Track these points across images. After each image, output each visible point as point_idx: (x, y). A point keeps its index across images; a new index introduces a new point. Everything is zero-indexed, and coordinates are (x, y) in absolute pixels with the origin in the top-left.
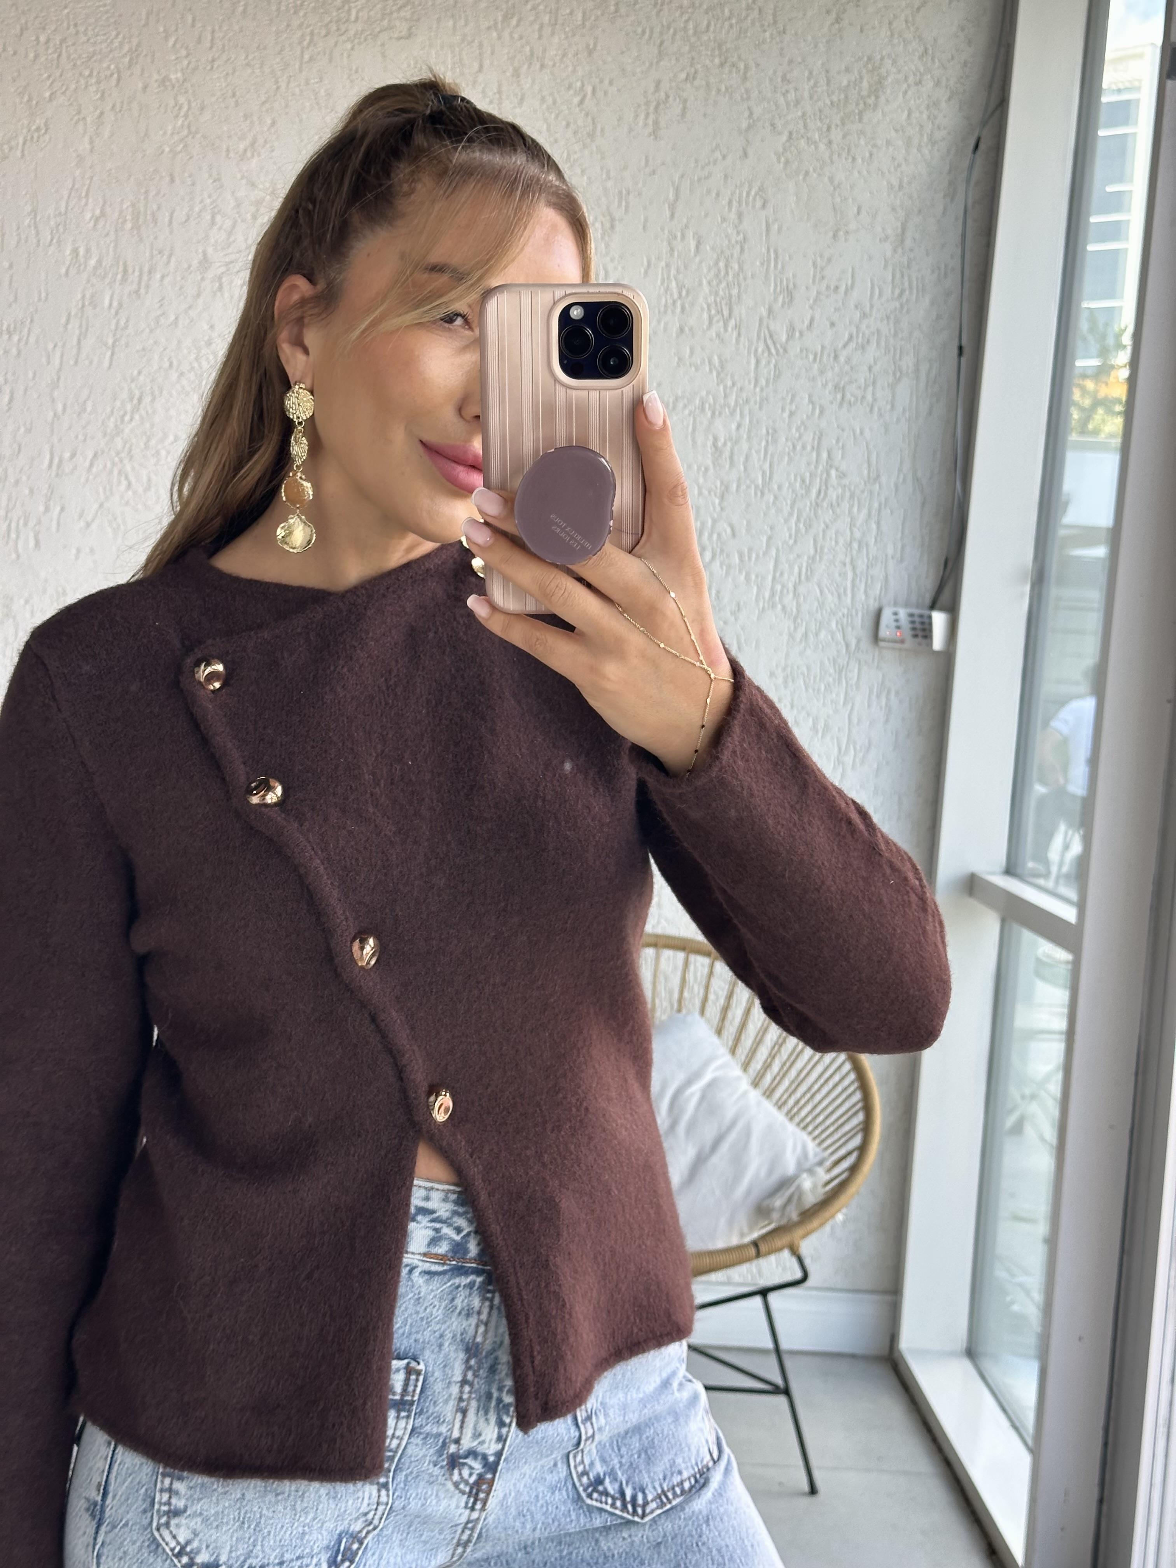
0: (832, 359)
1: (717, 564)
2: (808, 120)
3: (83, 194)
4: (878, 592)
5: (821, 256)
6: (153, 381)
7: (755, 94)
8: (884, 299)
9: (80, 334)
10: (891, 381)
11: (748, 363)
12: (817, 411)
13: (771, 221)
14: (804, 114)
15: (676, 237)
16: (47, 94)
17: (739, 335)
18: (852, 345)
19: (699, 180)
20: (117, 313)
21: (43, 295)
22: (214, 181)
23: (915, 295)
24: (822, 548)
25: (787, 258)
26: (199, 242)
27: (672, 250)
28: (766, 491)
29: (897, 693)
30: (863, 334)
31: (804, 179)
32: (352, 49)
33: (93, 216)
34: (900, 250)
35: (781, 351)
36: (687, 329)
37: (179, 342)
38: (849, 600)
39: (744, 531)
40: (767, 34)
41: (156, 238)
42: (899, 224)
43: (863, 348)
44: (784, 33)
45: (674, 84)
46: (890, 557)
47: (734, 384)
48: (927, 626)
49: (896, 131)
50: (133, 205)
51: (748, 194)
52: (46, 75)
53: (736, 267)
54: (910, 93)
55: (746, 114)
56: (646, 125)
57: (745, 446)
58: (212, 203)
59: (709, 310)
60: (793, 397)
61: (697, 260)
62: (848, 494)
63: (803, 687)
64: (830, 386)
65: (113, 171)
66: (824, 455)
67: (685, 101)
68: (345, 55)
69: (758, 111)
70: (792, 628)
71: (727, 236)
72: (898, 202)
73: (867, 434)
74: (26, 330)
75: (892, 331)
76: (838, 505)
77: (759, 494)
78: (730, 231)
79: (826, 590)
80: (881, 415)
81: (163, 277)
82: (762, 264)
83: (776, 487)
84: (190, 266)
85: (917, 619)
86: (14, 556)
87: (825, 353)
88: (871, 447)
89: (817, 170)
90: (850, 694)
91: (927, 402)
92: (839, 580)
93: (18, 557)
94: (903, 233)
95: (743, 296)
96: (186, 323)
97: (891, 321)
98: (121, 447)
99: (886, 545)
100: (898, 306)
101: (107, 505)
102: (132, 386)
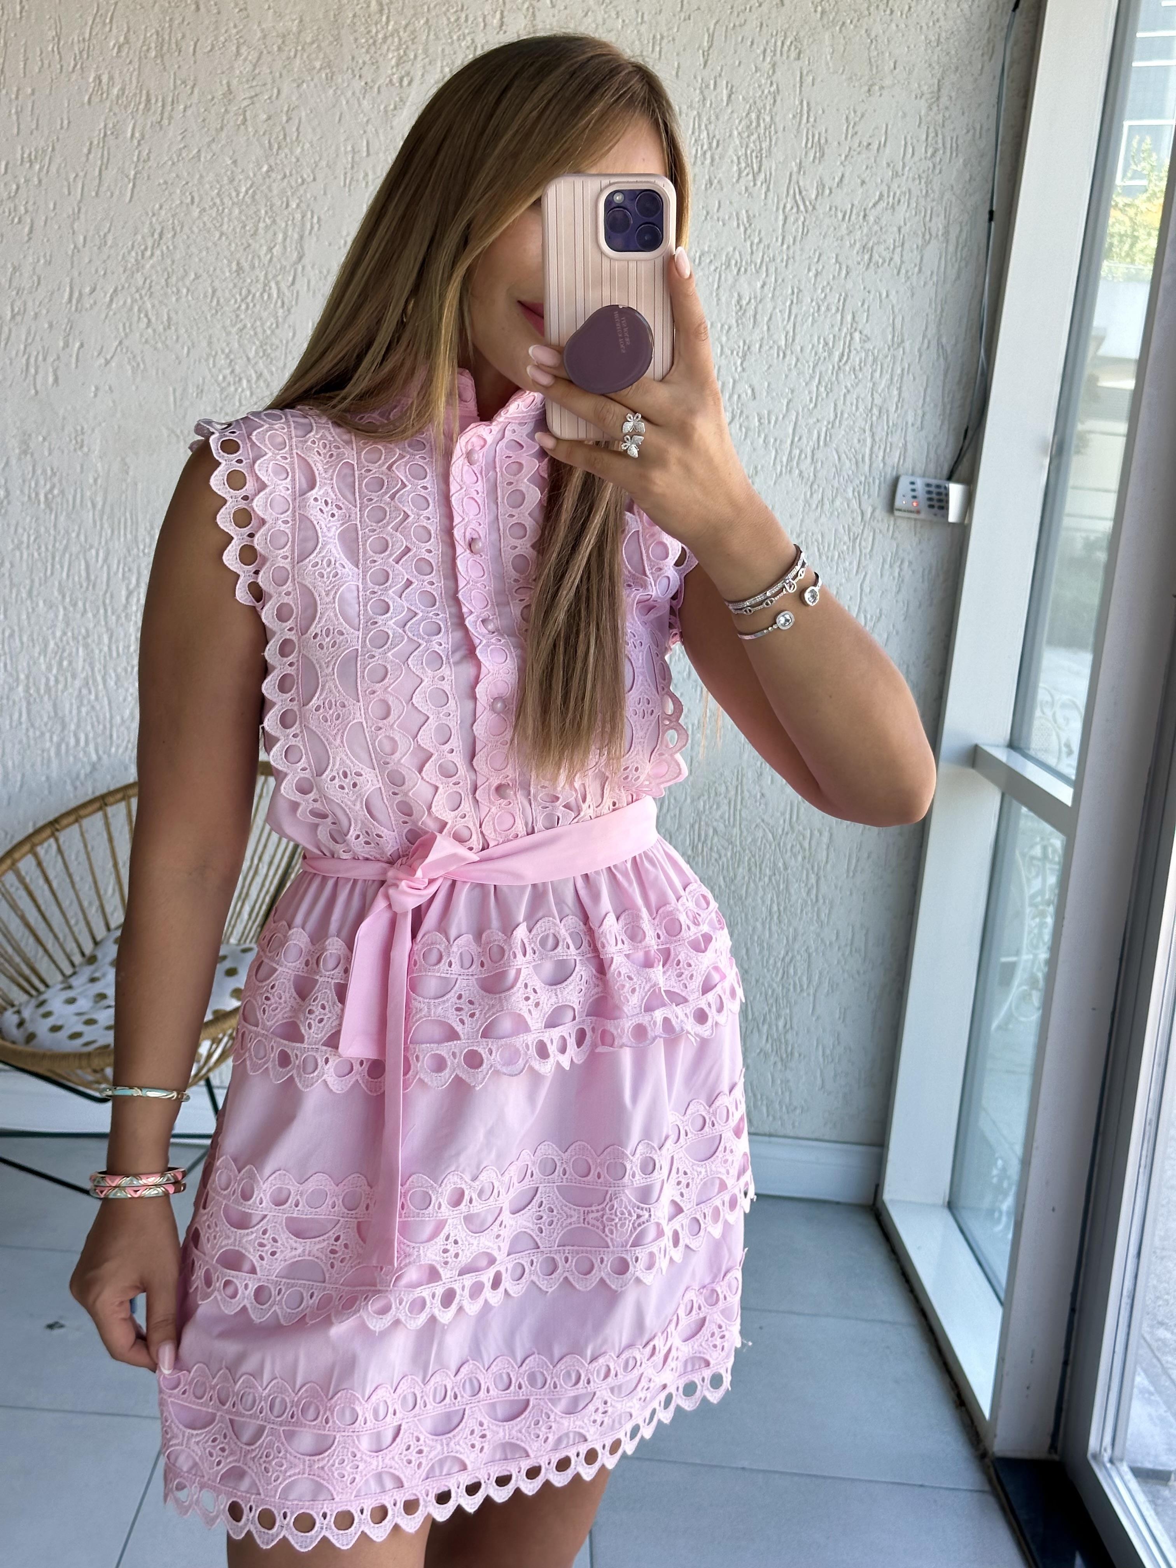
0: (861, 217)
1: (736, 425)
4: (896, 461)
5: (855, 112)
6: (173, 216)
8: (916, 158)
9: (102, 163)
10: (920, 243)
11: (776, 219)
12: (844, 272)
13: (805, 73)
15: (707, 86)
17: (768, 189)
18: (883, 204)
19: (735, 27)
20: (139, 144)
21: (66, 122)
22: (241, 10)
23: (948, 153)
24: (842, 414)
25: (820, 112)
26: (223, 73)
28: (788, 352)
29: (910, 563)
30: (895, 194)
31: (841, 30)
33: (117, 41)
34: (935, 108)
35: (810, 208)
36: (716, 181)
37: (201, 177)
38: (866, 468)
39: (765, 394)
41: (179, 67)
42: (936, 82)
43: (893, 207)
46: (910, 424)
47: (760, 241)
48: (943, 497)
50: (157, 33)
51: (783, 43)
53: (768, 119)
57: (769, 305)
58: (237, 33)
59: (739, 163)
60: (820, 255)
61: (730, 111)
62: (871, 358)
64: (858, 245)
66: (849, 318)
70: (809, 494)
71: (760, 86)
72: (936, 58)
73: (894, 297)
74: (47, 158)
75: (924, 192)
76: (861, 369)
77: (781, 355)
78: (763, 81)
79: (843, 456)
80: (908, 278)
81: (185, 110)
82: (794, 116)
83: (799, 349)
84: (213, 99)
85: (932, 489)
86: (33, 392)
87: (854, 212)
88: (896, 310)
89: (855, 21)
90: (863, 563)
91: (956, 266)
92: (858, 446)
93: (37, 393)
94: (939, 90)
95: (774, 150)
96: (209, 157)
97: (923, 181)
98: (141, 283)
99: (906, 412)
100: (931, 165)
101: (126, 343)
102: (154, 220)
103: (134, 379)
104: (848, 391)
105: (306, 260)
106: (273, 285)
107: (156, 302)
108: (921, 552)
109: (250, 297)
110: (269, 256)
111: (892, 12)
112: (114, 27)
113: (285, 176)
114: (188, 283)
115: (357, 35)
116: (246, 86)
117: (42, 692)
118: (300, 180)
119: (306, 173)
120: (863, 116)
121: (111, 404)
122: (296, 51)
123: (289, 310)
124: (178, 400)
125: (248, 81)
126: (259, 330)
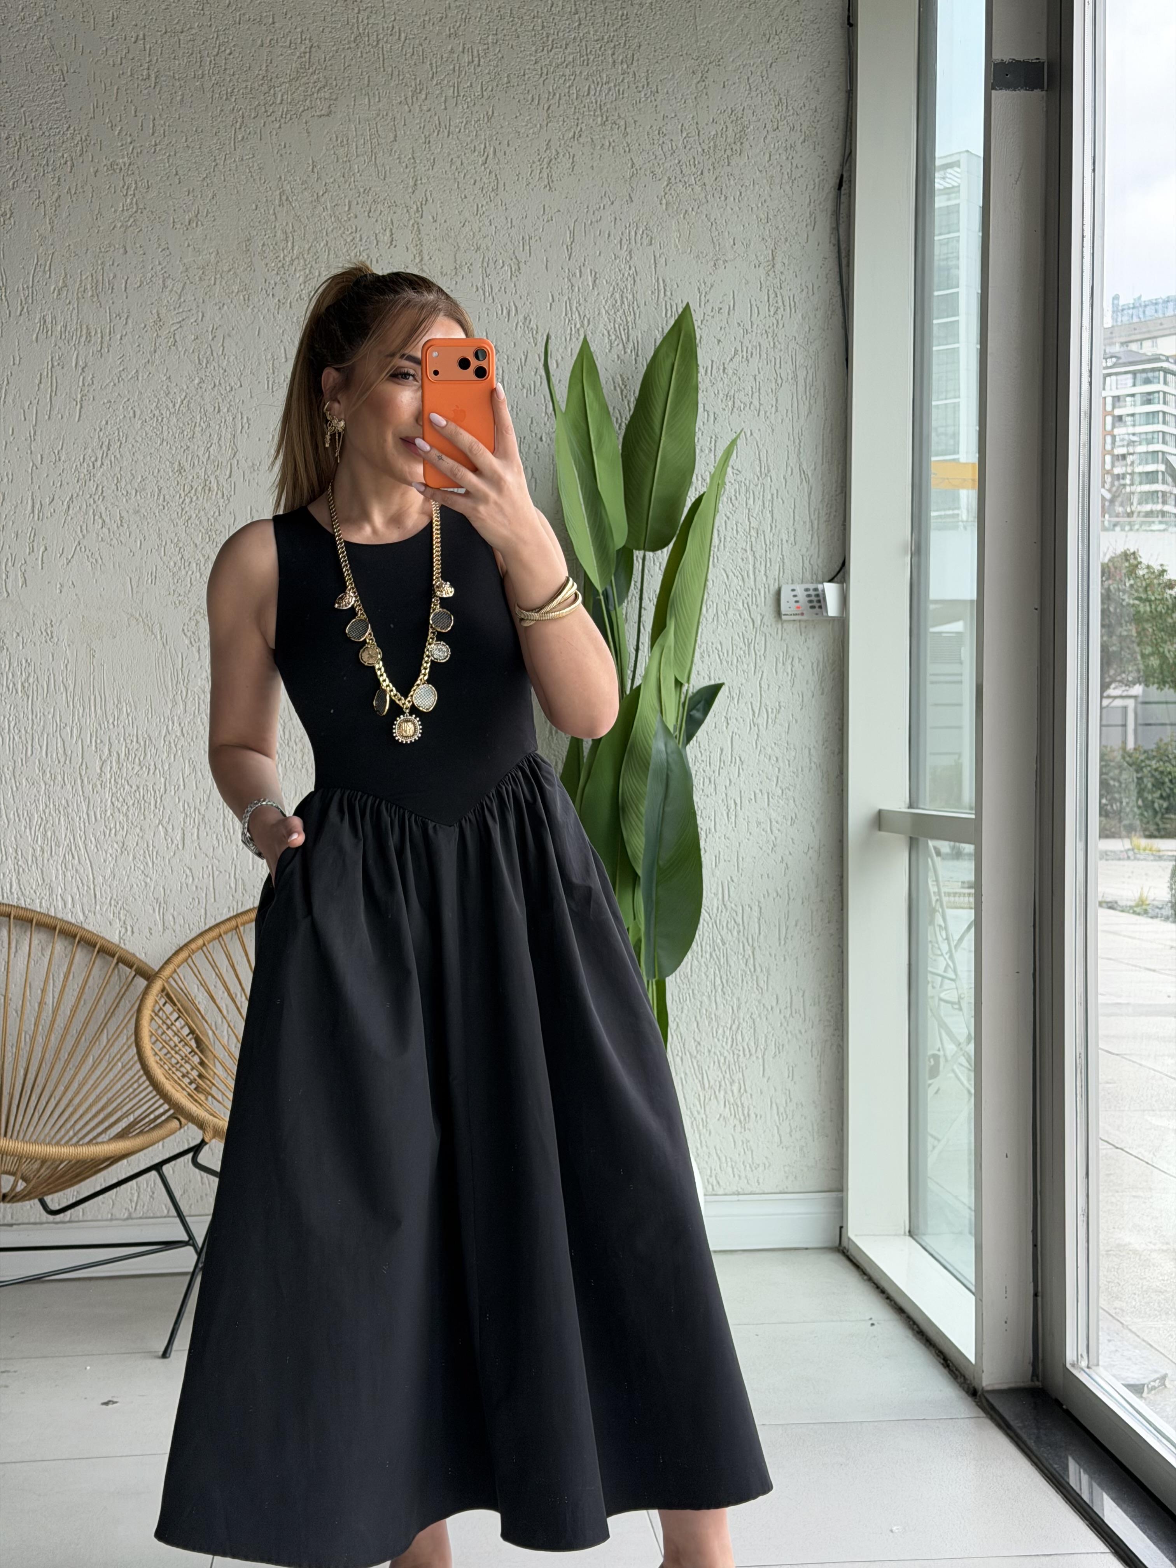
0: (721, 371)
2: (684, 166)
3: (47, 268)
4: (777, 573)
5: (705, 284)
6: (118, 429)
7: (634, 147)
8: (761, 316)
9: (52, 391)
10: (773, 387)
13: (658, 256)
14: (679, 162)
15: (574, 275)
16: (11, 184)
17: (637, 355)
18: (738, 359)
19: (591, 222)
20: (83, 371)
21: (17, 359)
22: (163, 250)
23: (788, 310)
25: (675, 286)
26: (152, 304)
27: (572, 286)
29: (800, 659)
30: (747, 349)
31: (684, 218)
32: (280, 127)
33: (57, 286)
34: (772, 274)
37: (140, 393)
38: (752, 583)
40: (643, 94)
41: (113, 302)
42: (770, 252)
43: (747, 360)
44: (657, 92)
45: (563, 142)
46: (784, 541)
48: (821, 597)
49: (761, 171)
50: (92, 275)
51: (636, 234)
52: (8, 166)
53: (630, 297)
54: (769, 137)
55: (629, 165)
56: (540, 178)
58: (162, 269)
59: (609, 335)
61: (596, 293)
62: (743, 489)
63: (719, 661)
64: (721, 395)
65: (71, 247)
67: (574, 156)
68: (274, 132)
69: (638, 162)
71: (620, 271)
72: (767, 233)
73: (756, 435)
75: (772, 345)
78: (622, 266)
79: (731, 574)
80: (767, 418)
81: (122, 337)
82: (652, 293)
84: (145, 326)
85: (812, 593)
86: (5, 594)
87: (715, 367)
88: (761, 446)
89: (695, 209)
90: (759, 664)
91: (807, 403)
92: (742, 565)
93: (8, 595)
94: (773, 259)
95: (638, 322)
96: (145, 377)
97: (770, 335)
98: (94, 489)
99: (779, 532)
100: (775, 322)
101: (84, 543)
102: (101, 434)
103: (94, 573)
104: (728, 518)
105: (239, 456)
106: (212, 478)
107: (109, 505)
108: (808, 649)
109: (193, 491)
110: (207, 455)
111: (726, 199)
112: (53, 274)
113: (215, 386)
114: (136, 486)
115: (267, 261)
116: (173, 313)
117: (30, 863)
118: (228, 388)
119: (233, 381)
120: (712, 286)
121: (75, 597)
122: (215, 278)
123: (228, 499)
124: (134, 587)
125: (175, 309)
126: (203, 519)
